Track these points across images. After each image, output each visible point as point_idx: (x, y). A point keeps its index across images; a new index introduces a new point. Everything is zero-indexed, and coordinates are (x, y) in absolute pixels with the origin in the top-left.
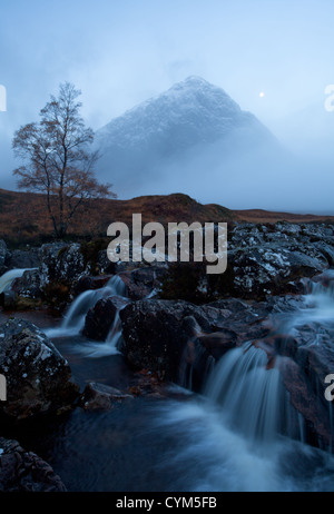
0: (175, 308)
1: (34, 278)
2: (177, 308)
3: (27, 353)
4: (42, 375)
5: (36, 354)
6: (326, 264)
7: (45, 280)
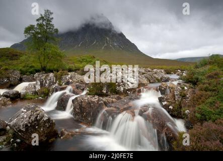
0: (95, 99)
1: (33, 87)
2: (96, 98)
3: (38, 118)
4: (44, 127)
5: (42, 118)
6: (149, 82)
7: (38, 87)
